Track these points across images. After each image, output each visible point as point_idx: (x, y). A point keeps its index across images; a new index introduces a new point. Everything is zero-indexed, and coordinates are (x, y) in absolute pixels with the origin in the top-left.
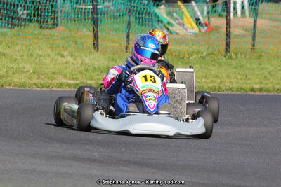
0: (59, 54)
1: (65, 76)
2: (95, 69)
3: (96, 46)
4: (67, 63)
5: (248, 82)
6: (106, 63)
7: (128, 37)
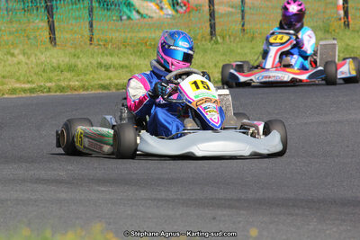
0: (9, 53)
1: (18, 80)
2: (54, 69)
3: (53, 40)
4: (19, 63)
6: (67, 60)
7: (91, 26)
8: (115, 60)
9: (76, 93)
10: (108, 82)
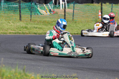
0: (8, 22)
1: (11, 30)
2: (21, 28)
3: (20, 19)
4: (12, 25)
5: (73, 31)
6: (25, 25)
7: (31, 16)
8: (38, 26)
9: (28, 34)
10: (36, 32)
